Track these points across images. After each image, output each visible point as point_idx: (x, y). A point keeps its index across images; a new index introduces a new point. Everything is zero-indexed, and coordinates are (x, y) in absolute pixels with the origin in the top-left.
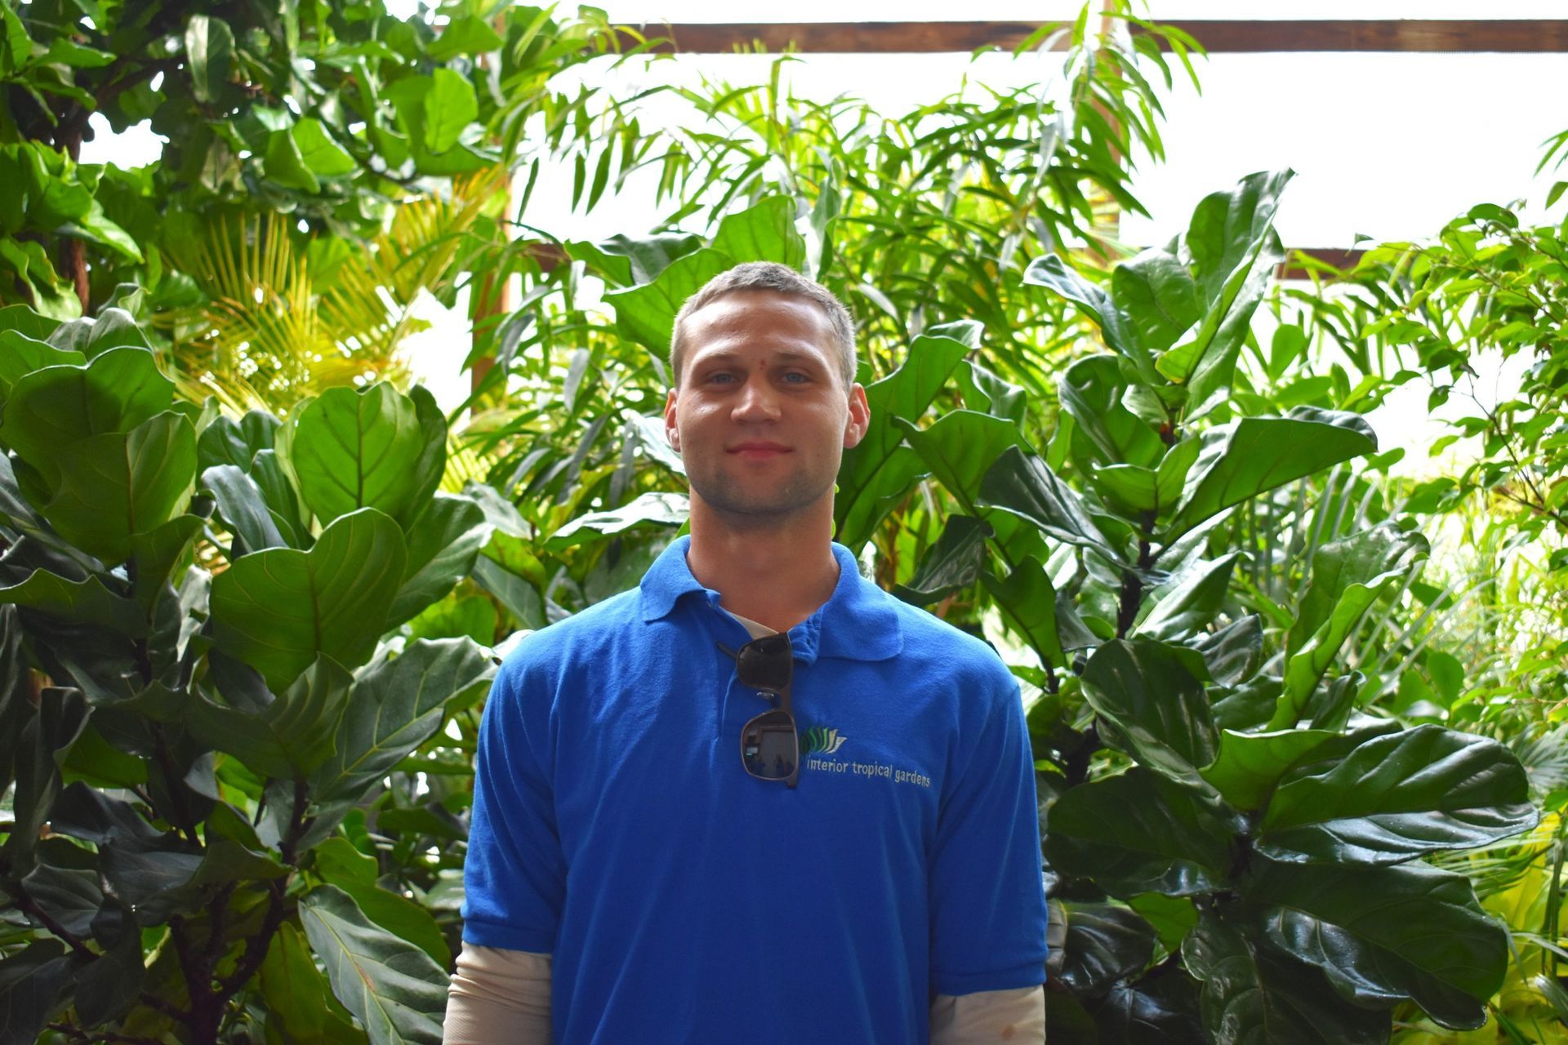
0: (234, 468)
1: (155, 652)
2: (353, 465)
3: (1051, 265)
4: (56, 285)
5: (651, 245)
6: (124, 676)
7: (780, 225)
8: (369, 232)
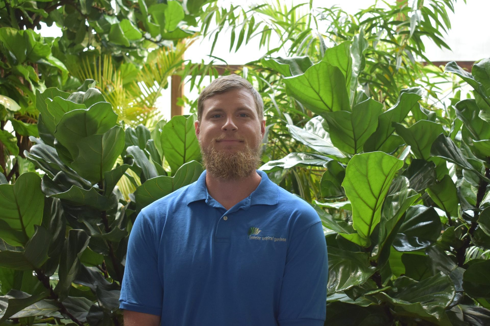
0: (137, 147)
1: (108, 216)
2: (183, 145)
3: (453, 65)
4: (38, 82)
5: (292, 61)
6: (98, 225)
7: (347, 51)
8: (139, 61)
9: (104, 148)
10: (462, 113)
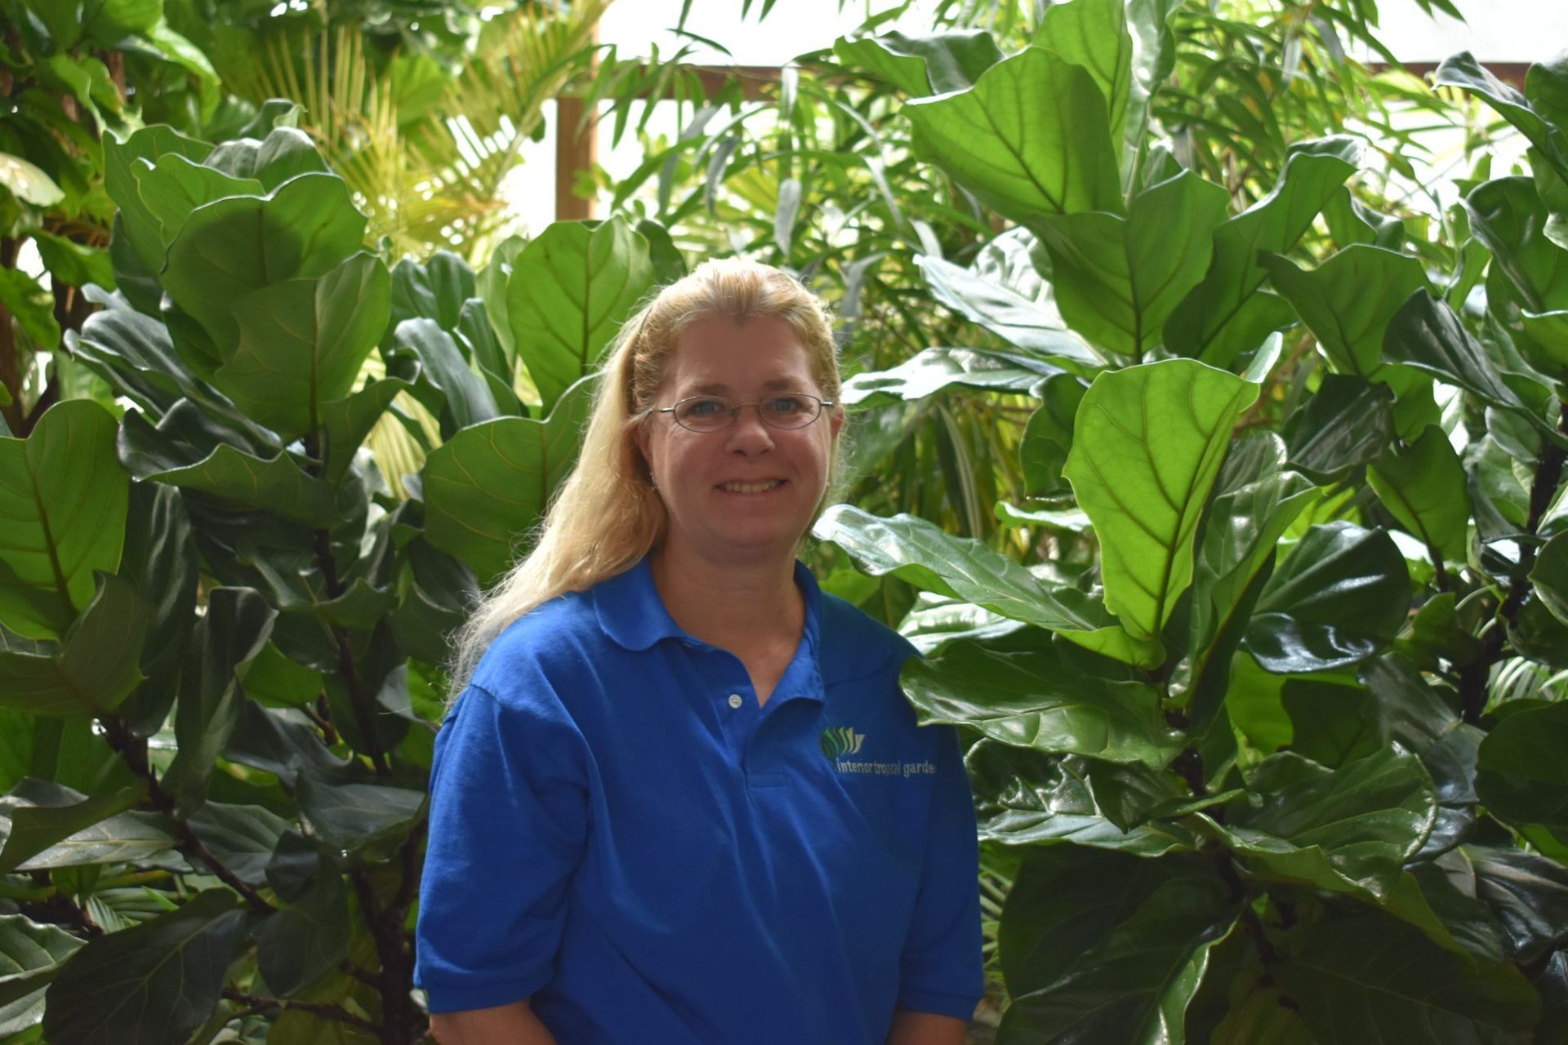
0: (429, 322)
1: (337, 544)
2: (578, 316)
3: (1466, 64)
4: (121, 110)
5: (934, 45)
6: (303, 573)
7: (1116, 17)
8: (450, 49)
9: (321, 324)
10: (1491, 223)
